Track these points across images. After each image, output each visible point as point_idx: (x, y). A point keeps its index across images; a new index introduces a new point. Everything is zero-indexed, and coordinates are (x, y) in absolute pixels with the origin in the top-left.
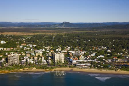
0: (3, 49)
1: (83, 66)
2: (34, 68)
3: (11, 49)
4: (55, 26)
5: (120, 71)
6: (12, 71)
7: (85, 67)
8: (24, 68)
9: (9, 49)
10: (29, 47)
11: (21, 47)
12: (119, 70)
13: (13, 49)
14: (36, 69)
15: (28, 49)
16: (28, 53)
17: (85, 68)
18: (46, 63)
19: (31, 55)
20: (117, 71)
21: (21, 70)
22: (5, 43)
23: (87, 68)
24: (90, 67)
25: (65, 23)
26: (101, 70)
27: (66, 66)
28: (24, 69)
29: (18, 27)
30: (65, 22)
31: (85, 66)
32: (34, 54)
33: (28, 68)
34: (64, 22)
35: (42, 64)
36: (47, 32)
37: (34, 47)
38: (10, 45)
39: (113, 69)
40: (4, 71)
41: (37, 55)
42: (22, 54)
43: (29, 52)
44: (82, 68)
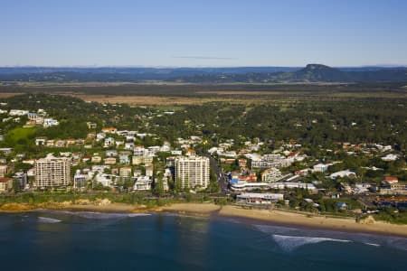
0: (46, 143)
1: (257, 202)
2: (106, 201)
3: (69, 142)
4: (281, 77)
5: (372, 223)
6: (40, 205)
7: (264, 205)
8: (77, 198)
9: (63, 142)
10: (123, 139)
11: (100, 136)
12: (370, 217)
13: (73, 142)
14: (112, 202)
15: (118, 143)
16: (112, 156)
17: (260, 207)
18: (148, 188)
19: (118, 161)
20: (362, 221)
21: (67, 204)
22: (56, 123)
23: (267, 207)
24: (279, 204)
25: (313, 68)
26: (309, 216)
27: (205, 199)
28: (76, 202)
29: (167, 81)
30: (314, 65)
31: (263, 202)
32: (127, 160)
33: (87, 201)
34: (309, 66)
35: (135, 188)
36: (241, 96)
37: (138, 137)
38: (68, 132)
39: (351, 215)
40: (15, 204)
41: (136, 161)
42: (93, 159)
43: (115, 154)
44: (250, 208)
